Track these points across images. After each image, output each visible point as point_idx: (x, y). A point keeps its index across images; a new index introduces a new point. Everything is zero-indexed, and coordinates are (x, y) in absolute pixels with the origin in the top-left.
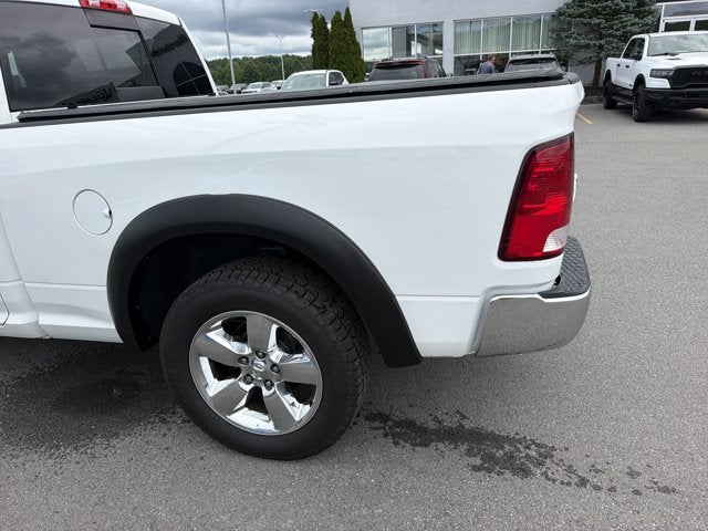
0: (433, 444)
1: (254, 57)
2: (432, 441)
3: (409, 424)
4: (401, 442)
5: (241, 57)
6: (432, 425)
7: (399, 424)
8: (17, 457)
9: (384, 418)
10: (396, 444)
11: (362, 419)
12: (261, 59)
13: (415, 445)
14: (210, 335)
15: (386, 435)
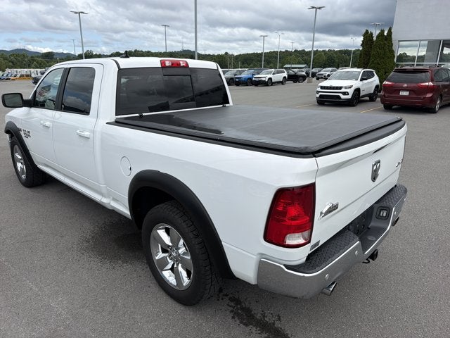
0: (251, 326)
1: (336, 50)
2: (252, 324)
3: (248, 311)
4: (236, 318)
5: (327, 50)
6: (259, 316)
7: (242, 309)
8: (90, 257)
9: (238, 302)
10: (233, 318)
11: (227, 298)
12: (340, 51)
13: (241, 322)
14: (158, 231)
15: (232, 311)
